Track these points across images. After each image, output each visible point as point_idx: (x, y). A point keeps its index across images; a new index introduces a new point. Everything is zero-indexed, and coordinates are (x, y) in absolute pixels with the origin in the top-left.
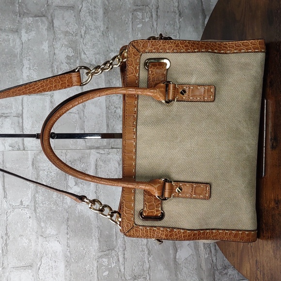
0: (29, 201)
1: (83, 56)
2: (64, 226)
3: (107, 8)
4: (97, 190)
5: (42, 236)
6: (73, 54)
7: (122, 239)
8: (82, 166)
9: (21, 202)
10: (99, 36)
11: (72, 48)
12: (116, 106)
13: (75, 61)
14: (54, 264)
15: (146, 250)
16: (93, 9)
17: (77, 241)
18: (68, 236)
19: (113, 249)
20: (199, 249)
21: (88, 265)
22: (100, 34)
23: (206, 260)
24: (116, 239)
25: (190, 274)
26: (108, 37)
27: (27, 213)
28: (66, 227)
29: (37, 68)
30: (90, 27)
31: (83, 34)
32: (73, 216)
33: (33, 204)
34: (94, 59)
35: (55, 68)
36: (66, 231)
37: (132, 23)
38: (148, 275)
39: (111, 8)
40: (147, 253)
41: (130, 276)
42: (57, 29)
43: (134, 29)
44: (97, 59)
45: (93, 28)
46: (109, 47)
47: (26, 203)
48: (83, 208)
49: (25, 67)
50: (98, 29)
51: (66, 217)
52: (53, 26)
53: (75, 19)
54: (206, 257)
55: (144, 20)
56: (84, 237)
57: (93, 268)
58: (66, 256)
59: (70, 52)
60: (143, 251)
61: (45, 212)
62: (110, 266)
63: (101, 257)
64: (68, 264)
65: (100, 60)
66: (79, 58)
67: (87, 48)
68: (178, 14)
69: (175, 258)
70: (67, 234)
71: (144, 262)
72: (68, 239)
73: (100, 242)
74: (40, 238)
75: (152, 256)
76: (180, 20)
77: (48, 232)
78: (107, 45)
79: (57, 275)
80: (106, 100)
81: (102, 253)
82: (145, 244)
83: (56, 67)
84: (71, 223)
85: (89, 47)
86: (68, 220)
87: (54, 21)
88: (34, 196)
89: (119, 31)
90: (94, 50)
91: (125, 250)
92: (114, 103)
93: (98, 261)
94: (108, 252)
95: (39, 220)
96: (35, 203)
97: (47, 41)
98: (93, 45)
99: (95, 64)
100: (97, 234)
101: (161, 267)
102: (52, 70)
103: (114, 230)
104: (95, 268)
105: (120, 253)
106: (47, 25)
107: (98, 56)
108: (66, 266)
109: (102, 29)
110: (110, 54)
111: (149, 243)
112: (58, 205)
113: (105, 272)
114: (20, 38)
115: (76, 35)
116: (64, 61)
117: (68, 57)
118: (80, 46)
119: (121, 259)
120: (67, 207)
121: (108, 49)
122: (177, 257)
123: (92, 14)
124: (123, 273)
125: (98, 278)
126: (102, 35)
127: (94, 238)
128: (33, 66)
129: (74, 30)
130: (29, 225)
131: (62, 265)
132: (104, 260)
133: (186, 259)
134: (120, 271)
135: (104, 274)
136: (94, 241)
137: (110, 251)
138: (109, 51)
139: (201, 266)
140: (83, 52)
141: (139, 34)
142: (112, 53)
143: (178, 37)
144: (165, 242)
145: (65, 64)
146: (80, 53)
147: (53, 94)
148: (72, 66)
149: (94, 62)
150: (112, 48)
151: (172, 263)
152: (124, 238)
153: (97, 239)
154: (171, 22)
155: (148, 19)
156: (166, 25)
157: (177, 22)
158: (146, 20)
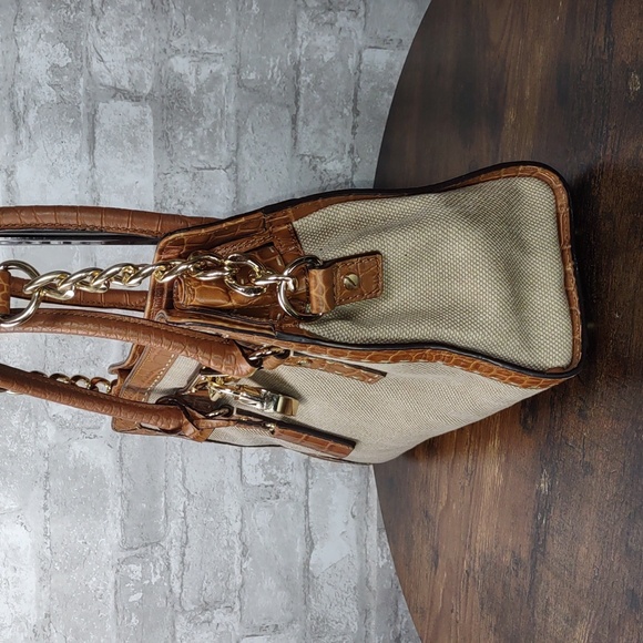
1: (96, 66)
2: (38, 492)
6: (70, 61)
7: (180, 521)
8: (88, 349)
10: (143, 9)
11: (66, 43)
12: (183, 199)
13: (75, 81)
14: (10, 574)
15: (237, 546)
17: (69, 525)
18: (47, 514)
19: (157, 543)
20: (369, 543)
21: (94, 579)
22: (146, 4)
23: (381, 570)
24: (167, 520)
25: (339, 599)
26: (167, 12)
28: (43, 493)
31: (97, 6)
32: (61, 467)
34: (127, 75)
35: (20, 99)
36: (43, 502)
38: (237, 600)
40: (239, 551)
41: (193, 603)
44: (136, 74)
46: (169, 41)
48: (86, 449)
51: (43, 471)
54: (381, 564)
56: (87, 516)
57: (105, 585)
58: (42, 558)
59: (62, 54)
60: (229, 547)
62: (147, 582)
63: (125, 561)
64: (45, 575)
65: (142, 78)
66: (85, 70)
67: (108, 45)
69: (307, 563)
70: (45, 508)
71: (231, 572)
72: (47, 520)
73: (124, 527)
75: (250, 559)
78: (164, 36)
79: (17, 599)
80: (155, 185)
81: (129, 553)
82: (237, 531)
83: (20, 95)
84: (56, 483)
85: (112, 42)
86: (47, 478)
90: (127, 49)
91: (185, 544)
92: (176, 191)
93: (118, 571)
94: (143, 550)
98: (125, 35)
99: (127, 87)
100: (117, 510)
101: (270, 583)
102: (12, 104)
103: (163, 499)
104: (110, 586)
105: (172, 553)
107: (137, 66)
108: (41, 580)
110: (172, 60)
111: (247, 529)
112: (23, 441)
113: (134, 593)
115: (78, 9)
116: (45, 78)
117: (55, 69)
118: (90, 37)
119: (175, 566)
120: (46, 446)
121: (167, 47)
122: (311, 562)
124: (178, 595)
125: (116, 607)
126: (151, 7)
127: (109, 517)
131: (30, 579)
132: (133, 567)
133: (334, 566)
134: (171, 591)
135: (132, 599)
136: (111, 525)
137: (149, 547)
138: (168, 51)
139: (367, 582)
140: (95, 54)
141: (254, 7)
142: (177, 58)
143: (361, 14)
144: (286, 528)
145: (46, 88)
146: (87, 58)
147: (14, 166)
148: (66, 93)
149: (125, 84)
150: (177, 43)
151: (298, 575)
152: (185, 518)
153: (118, 522)
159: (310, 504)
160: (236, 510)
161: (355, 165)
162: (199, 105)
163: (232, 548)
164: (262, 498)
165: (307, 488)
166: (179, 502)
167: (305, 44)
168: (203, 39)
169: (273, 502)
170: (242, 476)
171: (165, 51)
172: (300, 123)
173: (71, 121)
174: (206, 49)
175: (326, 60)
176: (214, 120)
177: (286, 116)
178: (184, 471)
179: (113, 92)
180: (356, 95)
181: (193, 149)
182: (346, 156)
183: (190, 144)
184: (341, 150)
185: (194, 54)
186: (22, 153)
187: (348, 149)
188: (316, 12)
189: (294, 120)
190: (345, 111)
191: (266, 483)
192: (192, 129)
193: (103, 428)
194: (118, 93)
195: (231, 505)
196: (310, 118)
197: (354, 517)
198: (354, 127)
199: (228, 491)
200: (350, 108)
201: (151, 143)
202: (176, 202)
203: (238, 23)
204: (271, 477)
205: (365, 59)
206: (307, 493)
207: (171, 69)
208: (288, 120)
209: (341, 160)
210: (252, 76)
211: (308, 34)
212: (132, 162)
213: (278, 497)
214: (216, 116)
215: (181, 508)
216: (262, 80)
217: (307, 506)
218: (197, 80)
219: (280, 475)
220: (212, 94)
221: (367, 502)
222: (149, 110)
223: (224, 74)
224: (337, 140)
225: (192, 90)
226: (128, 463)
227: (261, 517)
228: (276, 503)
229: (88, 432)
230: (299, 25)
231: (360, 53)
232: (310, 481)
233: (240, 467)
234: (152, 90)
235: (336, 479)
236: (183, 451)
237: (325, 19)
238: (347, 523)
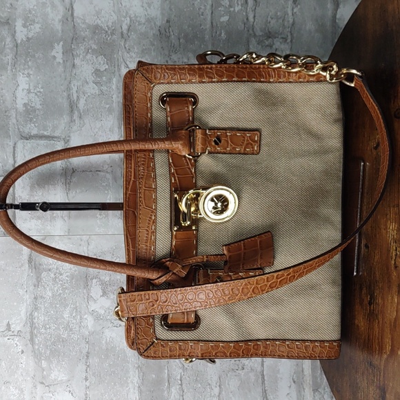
0: (22, 325)
1: (124, 71)
2: (82, 367)
5: (42, 383)
6: (107, 67)
7: (178, 387)
9: (8, 325)
10: (154, 35)
11: (105, 55)
13: (110, 80)
17: (103, 391)
18: (88, 384)
22: (155, 31)
24: (169, 387)
26: (169, 37)
27: (18, 344)
28: (85, 367)
29: (42, 90)
30: (138, 19)
31: (125, 32)
32: (97, 348)
33: (28, 330)
35: (74, 92)
36: (84, 375)
37: (212, 13)
42: (79, 21)
43: (214, 24)
45: (143, 22)
46: (169, 56)
47: (16, 327)
48: (114, 335)
49: (20, 88)
50: (152, 23)
51: (84, 352)
52: (72, 15)
53: (112, 4)
55: (232, 9)
56: (115, 384)
59: (102, 62)
61: (49, 343)
66: (117, 74)
67: (131, 57)
70: (86, 379)
72: (87, 388)
73: (141, 392)
74: (39, 387)
76: (295, 10)
77: (53, 376)
78: (167, 53)
82: (217, 394)
83: (75, 89)
84: (94, 361)
86: (87, 356)
87: (75, 7)
88: (31, 314)
89: (189, 27)
95: (38, 356)
96: (31, 327)
97: (61, 43)
98: (143, 51)
100: (136, 380)
102: (69, 95)
103: (166, 371)
106: (62, 13)
109: (159, 24)
111: (223, 393)
112: (71, 330)
114: (13, 35)
115: (112, 34)
116: (91, 78)
117: (97, 72)
118: (120, 52)
120: (87, 333)
121: (168, 60)
126: (158, 33)
127: (130, 385)
128: (35, 87)
129: (110, 24)
130: (20, 365)
136: (132, 390)
140: (123, 63)
141: (223, 34)
143: (289, 40)
144: (250, 391)
145: (92, 85)
146: (118, 66)
147: (69, 136)
148: (104, 88)
150: (174, 57)
152: (181, 385)
153: (136, 388)
154: (279, 14)
155: (240, 7)
156: (269, 19)
157: (290, 13)
158: (237, 9)
159: (265, 373)
160: (215, 378)
164: (233, 370)
165: (263, 362)
166: (177, 373)
168: (191, 55)
169: (240, 372)
173: (108, 106)
174: (193, 61)
186: (75, 128)
188: (261, 39)
195: (212, 375)
197: (294, 382)
203: (213, 45)
213: (243, 369)
215: (179, 378)
217: (263, 375)
221: (303, 371)
227: (233, 383)
228: (242, 373)
229: (116, 323)
230: (251, 46)
237: (267, 43)
238: (290, 387)
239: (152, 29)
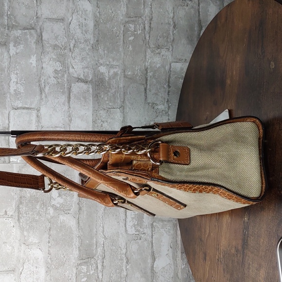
0: (13, 212)
1: (71, 70)
2: (46, 235)
3: (97, 20)
4: (80, 201)
5: (24, 244)
6: (61, 68)
7: (101, 248)
9: (6, 212)
10: (89, 49)
11: (60, 62)
12: (103, 120)
13: (63, 76)
14: (35, 269)
16: (84, 21)
17: (58, 249)
18: (50, 245)
19: (93, 257)
20: (177, 259)
21: (68, 272)
22: (90, 47)
23: (183, 270)
24: (96, 248)
26: (98, 50)
27: (11, 222)
28: (48, 236)
29: (24, 82)
30: (80, 40)
31: (72, 48)
32: (55, 226)
33: (17, 214)
34: (82, 73)
35: (43, 82)
36: (48, 240)
37: (124, 35)
39: (102, 19)
40: (125, 261)
42: (45, 42)
43: (125, 41)
44: (86, 73)
45: (83, 42)
46: (98, 60)
47: (10, 213)
48: (65, 218)
49: (12, 81)
50: (88, 43)
51: (48, 227)
52: (42, 39)
53: (64, 32)
54: (183, 267)
55: (136, 33)
56: (65, 245)
57: (72, 274)
58: (47, 263)
59: (58, 66)
60: (122, 259)
61: (28, 222)
62: (89, 273)
64: (48, 270)
65: (88, 74)
66: (67, 72)
67: (75, 62)
68: (172, 26)
69: (153, 267)
70: (49, 242)
71: (122, 270)
72: (49, 247)
73: (80, 250)
74: (23, 245)
75: (130, 265)
76: (174, 32)
77: (30, 240)
78: (97, 59)
79: (37, 279)
80: (93, 115)
81: (82, 261)
82: (125, 253)
84: (53, 232)
85: (77, 61)
86: (50, 230)
87: (43, 34)
88: (18, 206)
89: (110, 44)
90: (83, 64)
91: (104, 258)
92: (101, 117)
93: (77, 268)
94: (87, 260)
95: (22, 229)
96: (18, 213)
97: (35, 55)
98: (82, 59)
99: (83, 78)
100: (77, 243)
101: (138, 275)
102: (40, 84)
103: (95, 239)
104: (74, 275)
105: (99, 261)
106: (35, 38)
107: (86, 70)
108: (47, 272)
109: (92, 42)
110: (99, 68)
111: (128, 252)
112: (41, 215)
113: (83, 278)
114: (8, 52)
115: (65, 49)
116: (52, 75)
117: (56, 71)
118: (69, 60)
119: (100, 267)
120: (50, 217)
122: (154, 266)
123: (82, 27)
124: (101, 279)
126: (92, 48)
127: (74, 246)
128: (21, 81)
129: (63, 44)
130: (12, 234)
131: (42, 271)
132: (83, 267)
133: (164, 268)
134: (98, 277)
135: (83, 280)
136: (75, 249)
137: (89, 259)
138: (98, 64)
139: (177, 275)
140: (71, 66)
141: (130, 47)
142: (101, 67)
143: (171, 50)
144: (144, 252)
145: (52, 78)
146: (68, 67)
147: (40, 108)
148: (60, 80)
149: (82, 76)
150: (101, 61)
151: (149, 271)
152: (104, 247)
153: (77, 248)
154: (164, 34)
155: (141, 31)
156: (158, 38)
157: (171, 34)
158: (139, 32)
159: (153, 242)
160: (124, 244)
161: (169, 107)
162: (109, 84)
163: (123, 260)
164: (134, 240)
165: (152, 235)
166: (101, 240)
167: (150, 61)
168: (111, 60)
169: (138, 241)
170: (126, 231)
171: (97, 64)
172: (148, 91)
173: (62, 90)
174: (112, 64)
175: (157, 67)
176: (115, 90)
177: (142, 88)
178: (103, 228)
179: (77, 79)
180: (169, 80)
181: (107, 101)
182: (165, 103)
183: (106, 99)
184: (163, 101)
185: (108, 65)
186: (43, 103)
187: (166, 100)
188: (154, 49)
189: (145, 89)
190: (165, 86)
191: (136, 233)
192: (107, 93)
193: (72, 210)
194: (79, 80)
195: (122, 242)
196: (152, 89)
197: (171, 248)
198: (168, 92)
199: (121, 236)
200: (167, 85)
201: (91, 99)
202: (100, 121)
203: (124, 53)
204: (138, 231)
205: (172, 66)
206: (152, 237)
207: (99, 71)
208: (143, 90)
209: (164, 104)
210: (130, 73)
211: (151, 57)
212: (84, 106)
213: (141, 239)
214: (116, 88)
215: (102, 243)
216: (133, 75)
217: (152, 243)
218: (109, 75)
219: (141, 230)
220: (114, 80)
221: (176, 242)
222: (91, 86)
223: (119, 72)
224: (162, 97)
225: (107, 79)
226: (81, 224)
227: (134, 247)
228: (140, 242)
229: (66, 212)
230: (147, 54)
231: (170, 64)
232: (153, 233)
233: (126, 226)
234: (92, 79)
235: (164, 232)
236: (103, 220)
237: (157, 52)
238: (168, 250)
239: (88, 46)
